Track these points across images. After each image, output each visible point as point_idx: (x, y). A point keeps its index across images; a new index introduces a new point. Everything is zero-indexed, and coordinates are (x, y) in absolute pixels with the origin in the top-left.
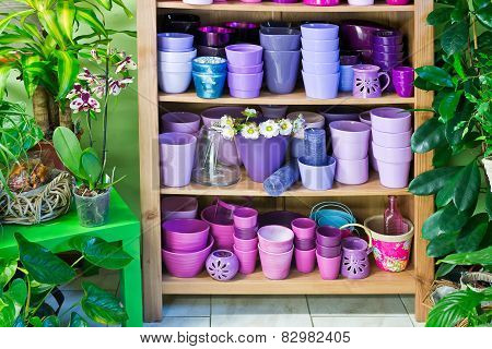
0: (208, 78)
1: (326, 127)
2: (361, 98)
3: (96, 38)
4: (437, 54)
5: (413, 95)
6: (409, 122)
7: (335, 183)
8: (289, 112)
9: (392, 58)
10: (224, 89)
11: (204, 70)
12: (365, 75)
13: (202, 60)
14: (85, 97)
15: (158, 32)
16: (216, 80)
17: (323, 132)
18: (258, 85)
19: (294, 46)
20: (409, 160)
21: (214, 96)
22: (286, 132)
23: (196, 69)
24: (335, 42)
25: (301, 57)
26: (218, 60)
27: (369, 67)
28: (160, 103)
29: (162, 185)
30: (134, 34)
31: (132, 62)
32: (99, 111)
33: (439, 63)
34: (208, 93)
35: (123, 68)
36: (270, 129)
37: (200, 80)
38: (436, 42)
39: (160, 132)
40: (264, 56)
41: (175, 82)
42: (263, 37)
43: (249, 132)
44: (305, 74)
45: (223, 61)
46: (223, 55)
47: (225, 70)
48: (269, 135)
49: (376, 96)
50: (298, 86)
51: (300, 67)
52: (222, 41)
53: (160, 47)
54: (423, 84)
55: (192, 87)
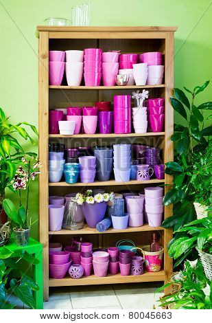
0: (72, 173)
2: (140, 180)
4: (175, 157)
5: (164, 178)
6: (162, 192)
7: (129, 226)
8: (106, 190)
12: (142, 170)
13: (68, 165)
16: (75, 173)
18: (94, 177)
20: (162, 212)
21: (74, 182)
22: (106, 200)
24: (129, 152)
25: (113, 161)
28: (49, 187)
29: (49, 230)
31: (40, 163)
32: (25, 189)
33: (175, 160)
34: (71, 180)
36: (99, 198)
37: (68, 174)
38: (175, 151)
39: (49, 204)
41: (56, 176)
43: (90, 200)
45: (77, 164)
46: (78, 161)
48: (99, 201)
49: (147, 179)
51: (113, 166)
54: (169, 171)
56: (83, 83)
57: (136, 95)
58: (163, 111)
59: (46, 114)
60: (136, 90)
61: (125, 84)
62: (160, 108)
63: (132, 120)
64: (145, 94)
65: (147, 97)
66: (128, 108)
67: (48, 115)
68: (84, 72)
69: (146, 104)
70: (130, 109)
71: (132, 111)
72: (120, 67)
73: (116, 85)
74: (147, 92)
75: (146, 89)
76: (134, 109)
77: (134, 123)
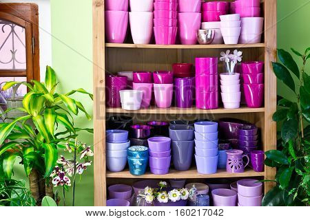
0: (137, 161)
1: (210, 194)
2: (231, 173)
3: (68, 134)
4: (279, 141)
5: (263, 171)
6: (261, 188)
8: (187, 183)
9: (251, 144)
10: (147, 168)
11: (135, 156)
12: (233, 157)
13: (133, 148)
14: (62, 176)
15: (107, 129)
16: (142, 162)
17: (208, 197)
18: (168, 166)
19: (190, 137)
21: (141, 173)
22: (185, 198)
23: (129, 154)
24: (216, 134)
25: (194, 145)
26: (143, 148)
27: (236, 151)
28: (107, 179)
30: (91, 131)
31: (90, 151)
32: (70, 185)
33: (279, 147)
34: (137, 172)
35: (85, 155)
36: (175, 195)
37: (132, 162)
38: (278, 133)
39: (108, 199)
40: (172, 145)
41: (117, 163)
42: (171, 131)
44: (197, 157)
45: (146, 149)
46: (146, 145)
47: (147, 155)
48: (174, 199)
49: (240, 172)
50: (193, 165)
51: (194, 152)
52: (146, 134)
53: (108, 140)
54: (270, 162)
55: (127, 167)
56: (152, 40)
57: (226, 57)
58: (262, 80)
59: (101, 82)
60: (225, 50)
61: (210, 41)
62: (258, 75)
63: (220, 91)
64: (237, 56)
65: (240, 60)
66: (214, 74)
67: (104, 82)
68: (153, 25)
69: (238, 69)
70: (216, 76)
71: (219, 78)
72: (203, 19)
73: (197, 43)
74: (240, 53)
75: (239, 49)
76: (222, 76)
77: (223, 94)
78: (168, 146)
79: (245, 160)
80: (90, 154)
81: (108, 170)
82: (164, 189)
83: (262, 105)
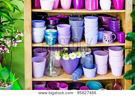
1: (92, 54)
5: (124, 42)
9: (116, 29)
10: (57, 41)
11: (49, 35)
12: (107, 35)
15: (32, 20)
16: (53, 38)
17: (92, 56)
19: (82, 25)
22: (79, 57)
23: (46, 34)
26: (54, 31)
27: (108, 32)
30: (23, 20)
31: (22, 33)
32: (8, 53)
34: (51, 43)
35: (19, 36)
42: (70, 22)
44: (85, 35)
45: (56, 31)
53: (33, 26)
63: (99, 1)
78: (69, 29)
79: (113, 37)
80: (21, 35)
81: (33, 42)
82: (66, 52)
83: (124, 8)
